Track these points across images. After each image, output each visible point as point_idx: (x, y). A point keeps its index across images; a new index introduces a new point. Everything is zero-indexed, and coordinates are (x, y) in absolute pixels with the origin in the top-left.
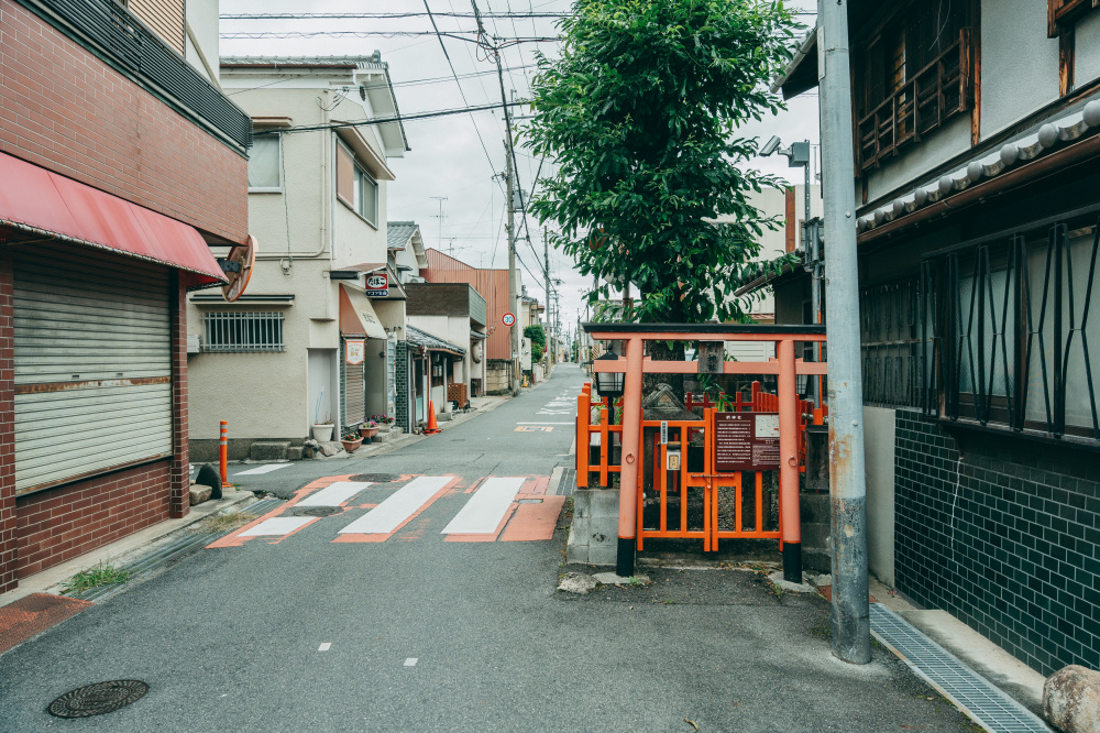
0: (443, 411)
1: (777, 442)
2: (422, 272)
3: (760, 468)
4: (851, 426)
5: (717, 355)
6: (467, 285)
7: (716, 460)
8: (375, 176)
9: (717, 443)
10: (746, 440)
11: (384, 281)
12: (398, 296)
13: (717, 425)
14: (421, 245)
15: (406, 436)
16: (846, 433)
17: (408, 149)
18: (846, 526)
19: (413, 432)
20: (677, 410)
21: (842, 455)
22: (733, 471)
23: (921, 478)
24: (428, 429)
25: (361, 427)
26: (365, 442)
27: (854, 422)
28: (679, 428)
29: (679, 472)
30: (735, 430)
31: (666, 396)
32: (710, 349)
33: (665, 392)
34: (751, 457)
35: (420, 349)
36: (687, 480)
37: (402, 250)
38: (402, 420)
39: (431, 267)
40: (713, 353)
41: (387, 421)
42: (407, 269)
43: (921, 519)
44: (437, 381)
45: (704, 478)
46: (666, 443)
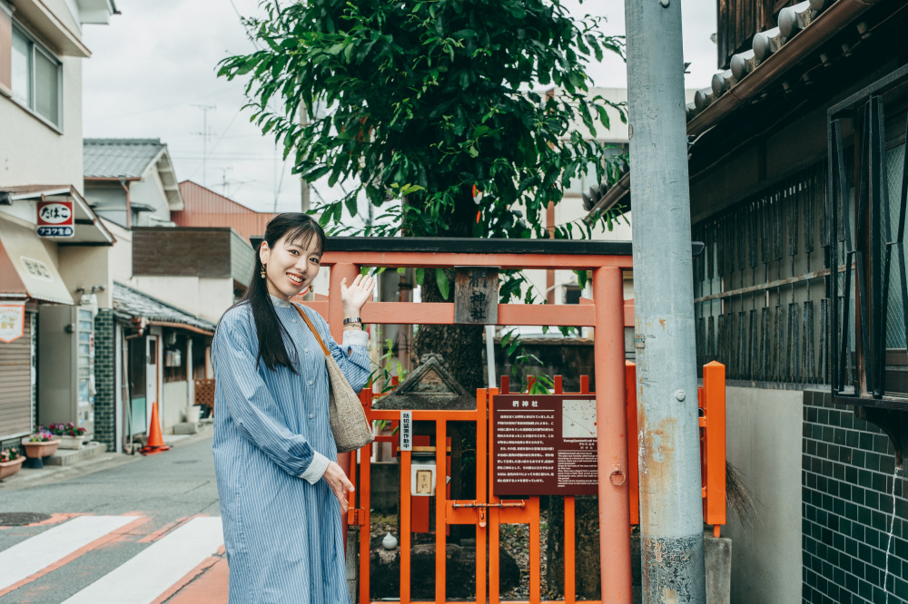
0: (184, 420)
1: (592, 446)
2: (174, 215)
3: (571, 491)
4: (673, 402)
5: (486, 291)
6: (228, 230)
7: (496, 477)
8: (59, 50)
9: (497, 449)
10: (547, 442)
11: (68, 213)
12: (99, 239)
13: (497, 417)
14: (171, 174)
15: (110, 456)
16: (664, 414)
17: (115, 12)
18: (666, 590)
19: (124, 451)
20: (451, 396)
21: (656, 456)
22: (525, 497)
23: (839, 507)
24: (148, 446)
25: (25, 441)
26: (31, 463)
27: (679, 393)
28: (433, 423)
29: (432, 500)
30: (529, 426)
31: (432, 374)
32: (474, 283)
33: (431, 367)
34: (555, 471)
35: (135, 321)
36: (447, 514)
37: (138, 180)
38: (104, 431)
39: (189, 208)
40: (479, 289)
41: (74, 432)
42: (146, 209)
43: (839, 577)
44: (171, 374)
45: (475, 508)
46: (410, 448)
